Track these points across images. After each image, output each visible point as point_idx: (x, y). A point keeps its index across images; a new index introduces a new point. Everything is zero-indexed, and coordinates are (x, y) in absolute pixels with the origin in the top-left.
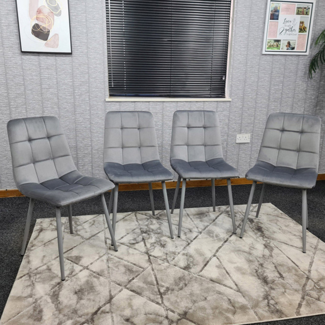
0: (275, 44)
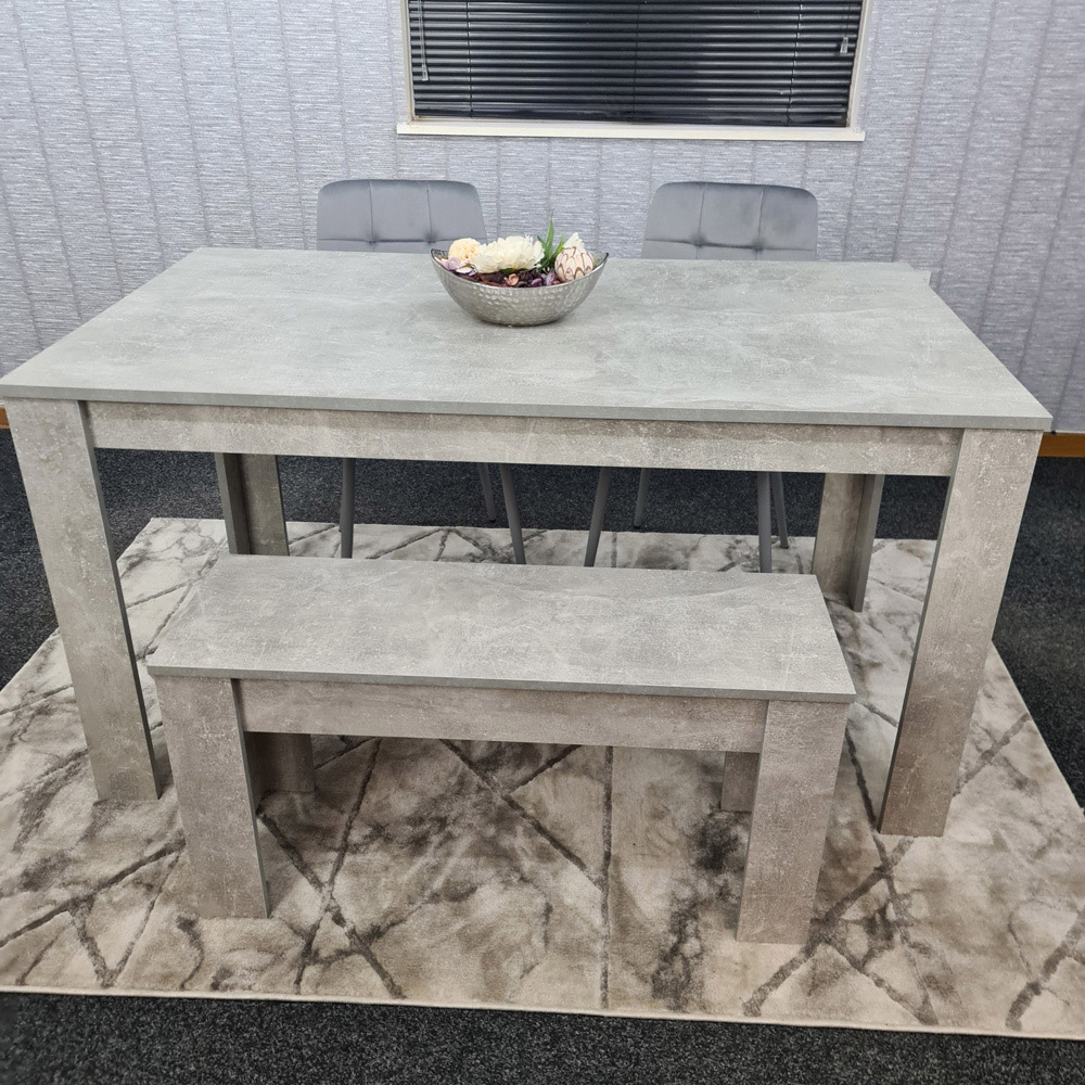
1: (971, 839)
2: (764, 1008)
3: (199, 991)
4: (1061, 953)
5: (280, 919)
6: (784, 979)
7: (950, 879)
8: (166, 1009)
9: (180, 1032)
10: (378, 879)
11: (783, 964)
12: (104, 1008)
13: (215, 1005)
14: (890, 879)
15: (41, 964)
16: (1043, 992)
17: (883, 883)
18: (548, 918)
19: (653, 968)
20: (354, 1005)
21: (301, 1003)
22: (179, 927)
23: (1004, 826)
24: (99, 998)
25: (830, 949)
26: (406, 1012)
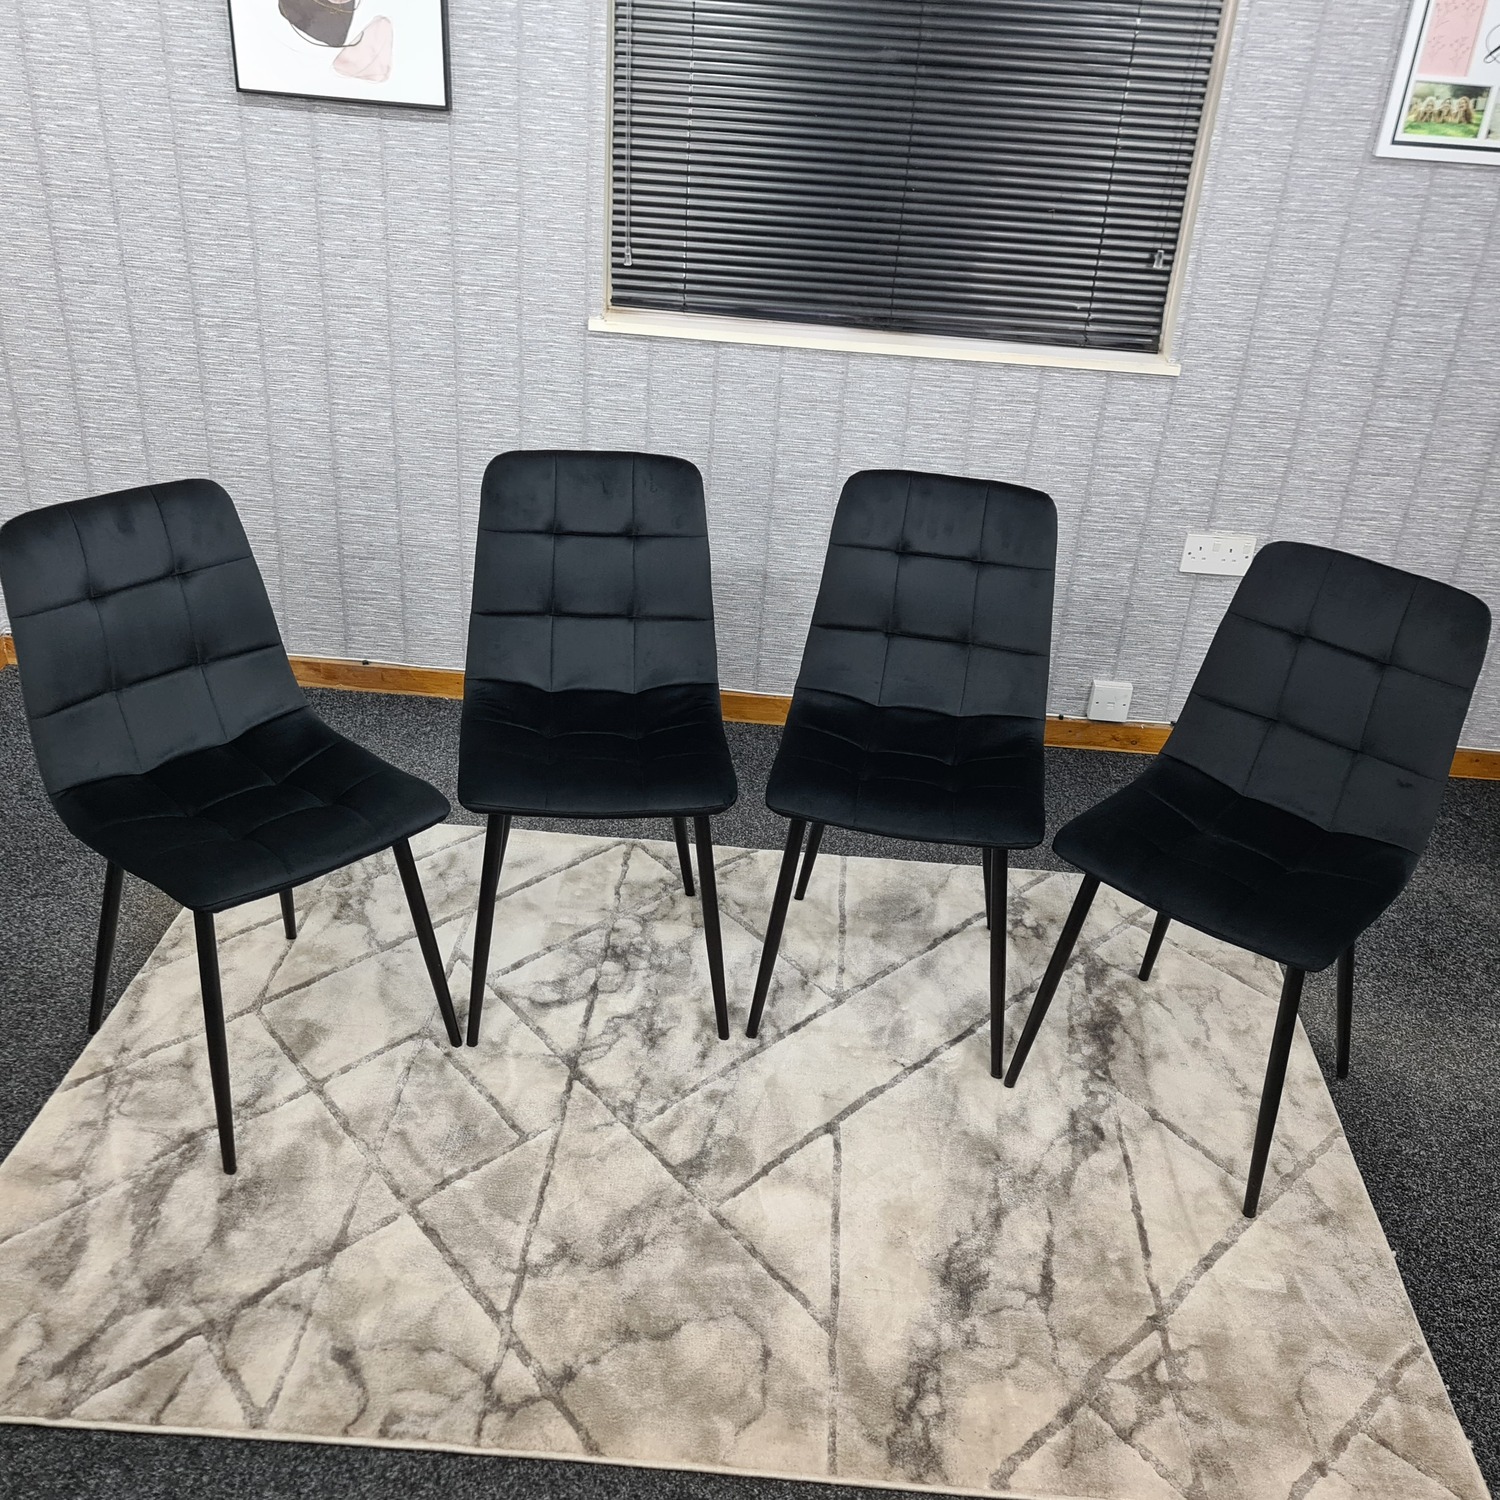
0: (1457, 105)
1: (1262, 1286)
2: (1012, 1480)
3: (365, 1437)
4: (1354, 1426)
5: (452, 1354)
6: (1038, 1447)
7: (1234, 1334)
8: (327, 1458)
9: (345, 1486)
10: (566, 1310)
11: (1037, 1429)
12: (253, 1454)
13: (382, 1455)
14: (1163, 1330)
15: (177, 1399)
16: (1330, 1474)
17: (1156, 1335)
18: (766, 1365)
19: (889, 1429)
20: (544, 1461)
21: (483, 1456)
22: (333, 1359)
23: (1301, 1271)
24: (247, 1442)
25: (1091, 1413)
26: (603, 1471)
